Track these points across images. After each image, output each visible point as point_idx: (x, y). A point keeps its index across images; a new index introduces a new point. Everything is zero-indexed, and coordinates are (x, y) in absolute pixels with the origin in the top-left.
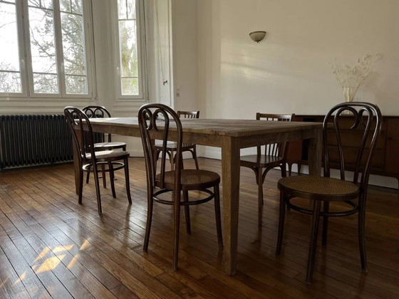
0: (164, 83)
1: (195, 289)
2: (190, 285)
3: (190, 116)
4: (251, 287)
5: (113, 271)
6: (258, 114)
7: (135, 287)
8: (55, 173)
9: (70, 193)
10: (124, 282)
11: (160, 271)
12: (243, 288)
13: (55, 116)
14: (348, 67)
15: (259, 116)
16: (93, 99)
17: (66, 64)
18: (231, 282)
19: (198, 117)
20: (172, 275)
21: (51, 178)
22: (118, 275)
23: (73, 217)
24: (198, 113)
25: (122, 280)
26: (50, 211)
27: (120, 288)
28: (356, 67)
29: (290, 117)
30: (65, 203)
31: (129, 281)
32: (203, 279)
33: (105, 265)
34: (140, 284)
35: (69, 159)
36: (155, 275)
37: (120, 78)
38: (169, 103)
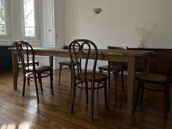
0: (49, 31)
6: (108, 47)
14: (140, 28)
16: (9, 38)
28: (143, 28)
29: (126, 48)
37: (24, 27)
38: (52, 41)
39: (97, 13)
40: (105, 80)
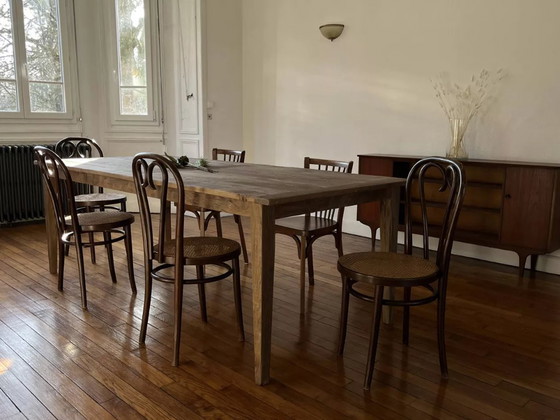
0: (188, 97)
1: (213, 402)
2: (206, 397)
3: (232, 156)
4: (285, 399)
5: (105, 380)
6: (306, 159)
7: (133, 400)
8: (16, 239)
9: (41, 271)
10: (120, 394)
11: (168, 380)
12: (275, 400)
13: (13, 148)
14: (458, 88)
15: (308, 161)
16: (75, 121)
17: (29, 46)
18: (260, 393)
19: (242, 161)
20: (184, 385)
21: (9, 247)
22: (111, 386)
23: (47, 307)
24: (243, 153)
25: (116, 391)
26: (11, 298)
27: (113, 402)
28: (469, 88)
30: (34, 287)
31: (126, 393)
32: (225, 389)
33: (94, 373)
34: (141, 397)
35: (36, 216)
36: (161, 385)
37: (118, 88)
38: (195, 130)
39: (332, 39)
40: (234, 255)
